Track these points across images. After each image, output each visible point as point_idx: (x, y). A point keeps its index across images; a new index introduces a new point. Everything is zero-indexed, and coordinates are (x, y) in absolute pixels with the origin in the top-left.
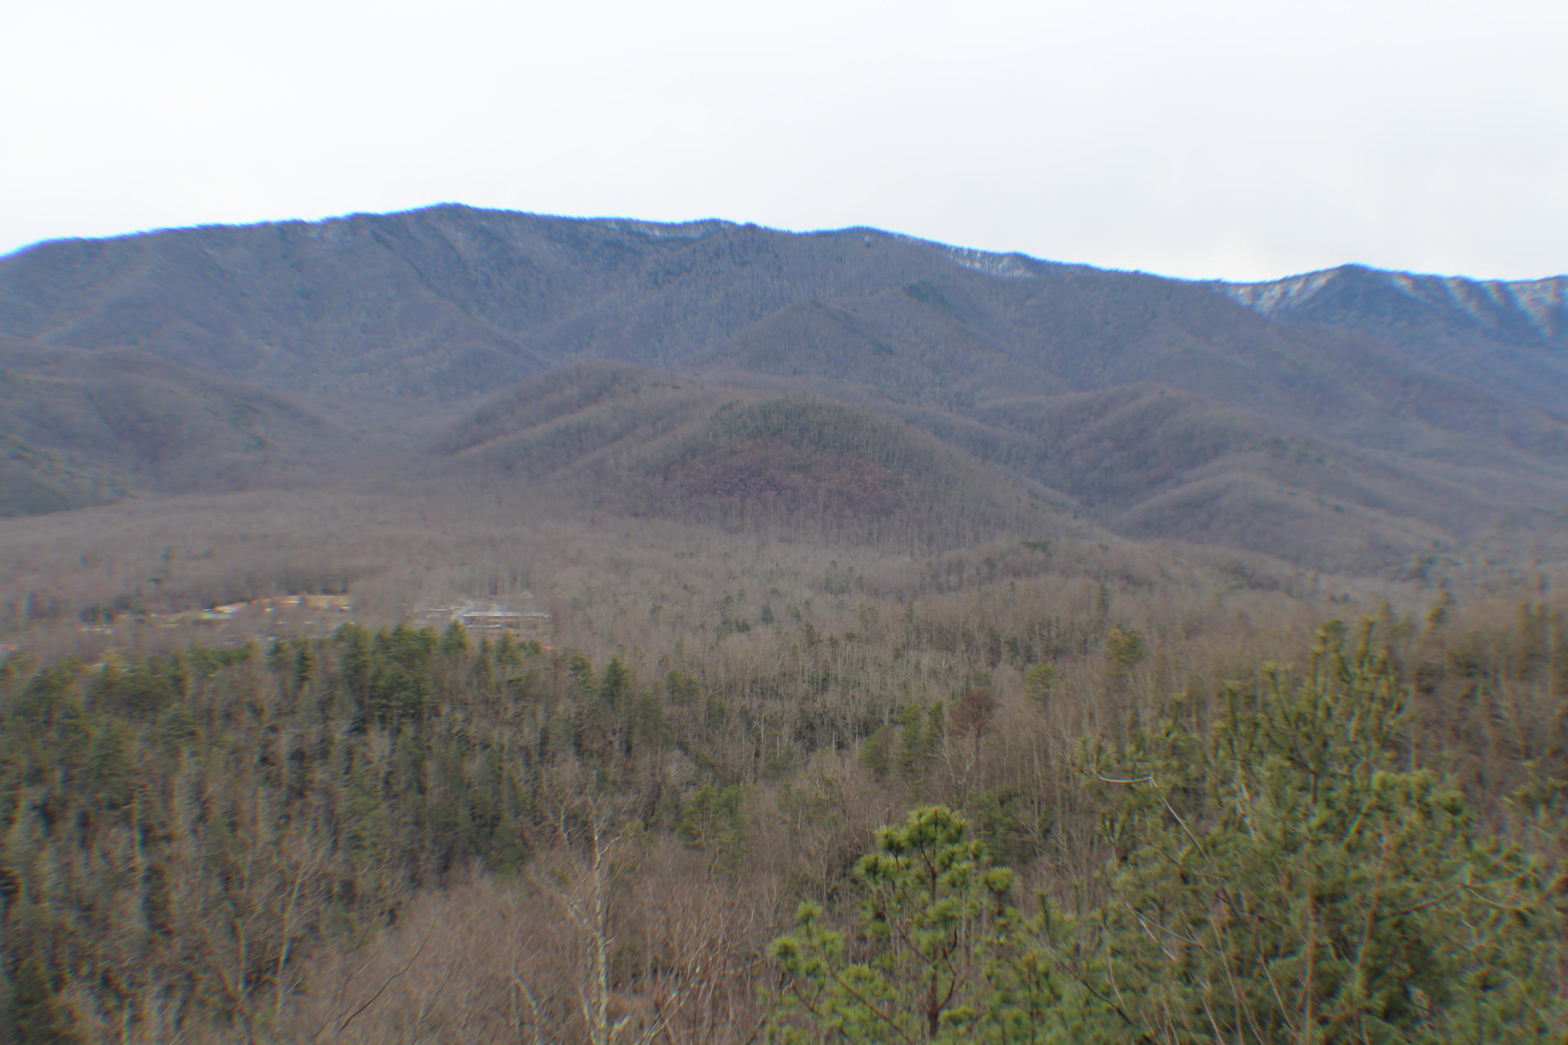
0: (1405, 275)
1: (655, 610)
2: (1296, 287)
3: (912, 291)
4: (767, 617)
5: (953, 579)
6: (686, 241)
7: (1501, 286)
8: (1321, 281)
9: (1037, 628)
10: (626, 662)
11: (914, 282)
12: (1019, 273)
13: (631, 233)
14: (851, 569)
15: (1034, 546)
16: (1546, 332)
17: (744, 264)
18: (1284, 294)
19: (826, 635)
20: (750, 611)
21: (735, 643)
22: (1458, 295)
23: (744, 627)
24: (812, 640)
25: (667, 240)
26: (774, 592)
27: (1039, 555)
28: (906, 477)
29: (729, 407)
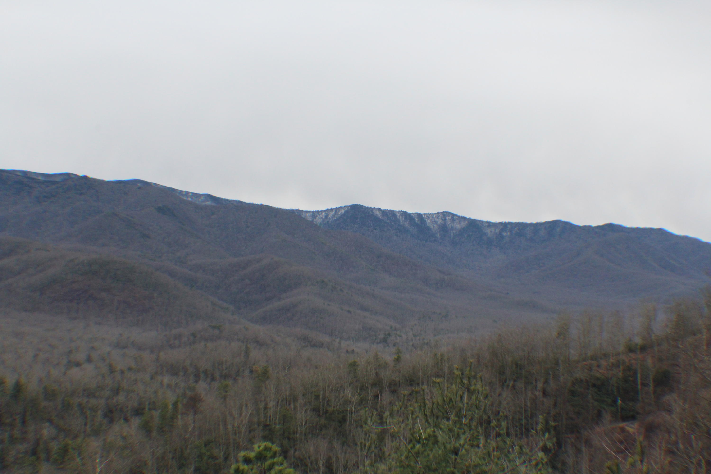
0: (379, 209)
1: (36, 356)
2: (331, 214)
3: (160, 210)
4: (89, 360)
5: (177, 342)
6: (54, 183)
7: (419, 215)
8: (343, 211)
9: (216, 365)
10: (23, 380)
11: (160, 205)
12: (209, 203)
13: (29, 178)
14: (129, 338)
15: (214, 327)
16: (438, 235)
17: (81, 194)
18: (326, 217)
19: (119, 368)
20: (81, 356)
21: (74, 371)
22: (401, 219)
23: (78, 365)
24: (112, 370)
25: (46, 182)
26: (93, 348)
27: (217, 332)
28: (155, 295)
29: (72, 260)
